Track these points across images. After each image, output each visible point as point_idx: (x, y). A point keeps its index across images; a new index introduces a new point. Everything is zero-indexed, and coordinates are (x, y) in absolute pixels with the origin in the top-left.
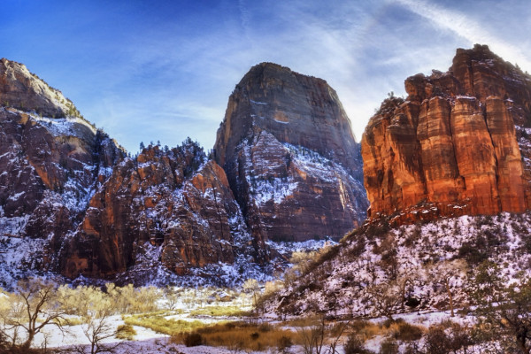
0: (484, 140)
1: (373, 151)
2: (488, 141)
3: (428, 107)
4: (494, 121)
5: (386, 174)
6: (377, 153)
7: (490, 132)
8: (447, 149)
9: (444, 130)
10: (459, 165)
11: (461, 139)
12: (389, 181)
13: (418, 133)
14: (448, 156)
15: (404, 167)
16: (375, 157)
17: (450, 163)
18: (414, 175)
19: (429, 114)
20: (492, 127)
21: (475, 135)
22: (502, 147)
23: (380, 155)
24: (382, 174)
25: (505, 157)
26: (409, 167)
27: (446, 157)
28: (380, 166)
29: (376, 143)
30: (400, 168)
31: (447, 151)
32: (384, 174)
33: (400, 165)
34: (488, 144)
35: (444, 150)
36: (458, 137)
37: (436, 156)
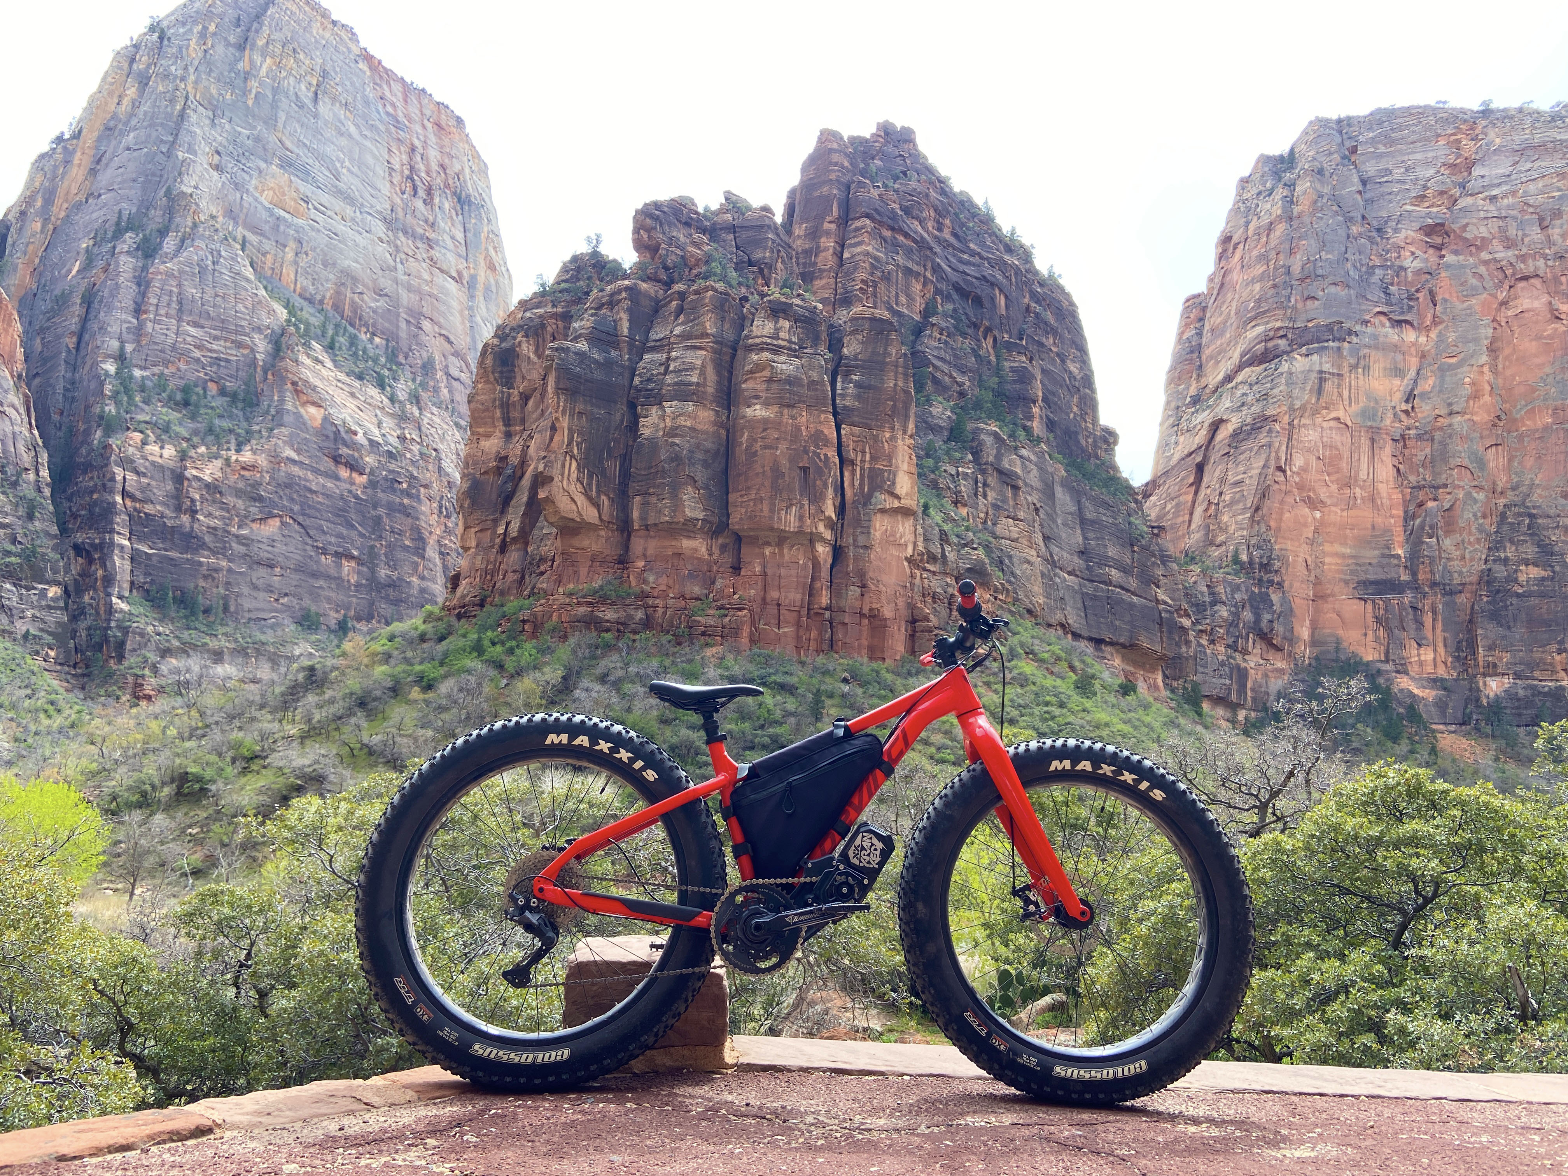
0: (818, 438)
1: (506, 406)
2: (827, 442)
3: (680, 311)
4: (859, 386)
6: (515, 414)
7: (839, 418)
8: (708, 445)
9: (710, 390)
10: (732, 497)
11: (753, 423)
12: (528, 505)
13: (637, 380)
14: (706, 464)
15: (574, 475)
16: (507, 421)
17: (706, 487)
18: (597, 506)
19: (678, 331)
20: (848, 402)
21: (793, 417)
22: (867, 465)
23: (523, 421)
24: (516, 478)
25: (870, 495)
26: (590, 477)
27: (699, 467)
28: (515, 451)
29: (519, 379)
30: (562, 475)
31: (707, 451)
32: (521, 478)
33: (563, 466)
34: (825, 450)
35: (698, 446)
36: (744, 417)
37: (672, 460)
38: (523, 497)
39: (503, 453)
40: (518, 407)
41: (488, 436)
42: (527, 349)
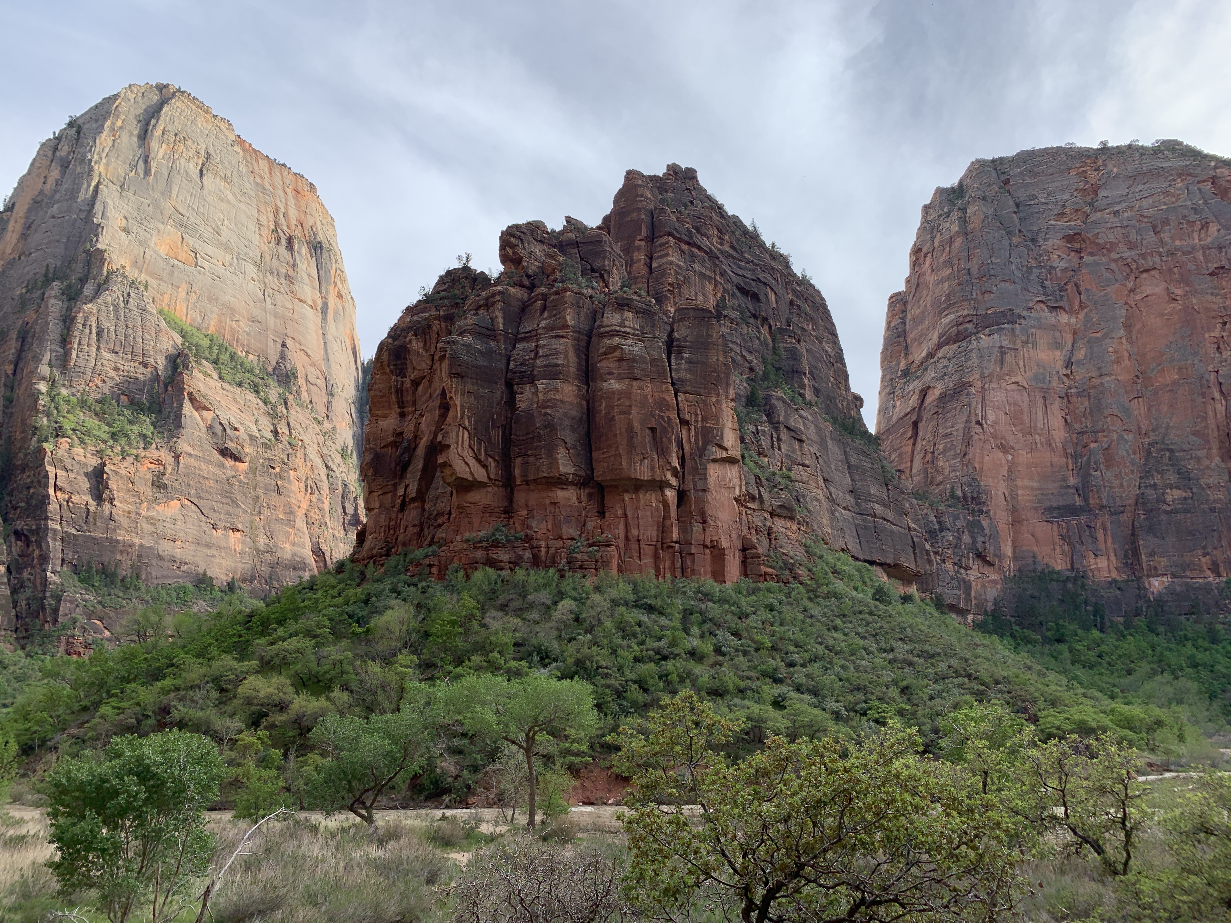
0: (662, 404)
1: (400, 392)
2: (668, 407)
3: (544, 308)
4: (689, 361)
5: (421, 451)
6: (408, 398)
7: (677, 387)
8: (574, 413)
9: (573, 369)
10: (595, 455)
11: (609, 394)
12: (425, 469)
13: (512, 365)
14: (573, 430)
15: (466, 443)
16: (401, 404)
17: (575, 448)
18: (485, 466)
19: (543, 324)
20: (683, 375)
21: (641, 388)
22: (700, 425)
23: (414, 403)
24: (411, 449)
25: (704, 449)
26: (479, 444)
27: (568, 432)
28: (409, 428)
29: (410, 370)
30: (457, 443)
31: (574, 418)
32: (415, 449)
33: (458, 436)
34: (668, 414)
35: (566, 414)
36: (601, 390)
37: (546, 427)
38: (418, 464)
39: (399, 430)
40: (410, 393)
41: (385, 417)
42: (416, 345)
